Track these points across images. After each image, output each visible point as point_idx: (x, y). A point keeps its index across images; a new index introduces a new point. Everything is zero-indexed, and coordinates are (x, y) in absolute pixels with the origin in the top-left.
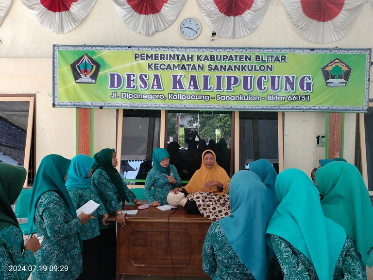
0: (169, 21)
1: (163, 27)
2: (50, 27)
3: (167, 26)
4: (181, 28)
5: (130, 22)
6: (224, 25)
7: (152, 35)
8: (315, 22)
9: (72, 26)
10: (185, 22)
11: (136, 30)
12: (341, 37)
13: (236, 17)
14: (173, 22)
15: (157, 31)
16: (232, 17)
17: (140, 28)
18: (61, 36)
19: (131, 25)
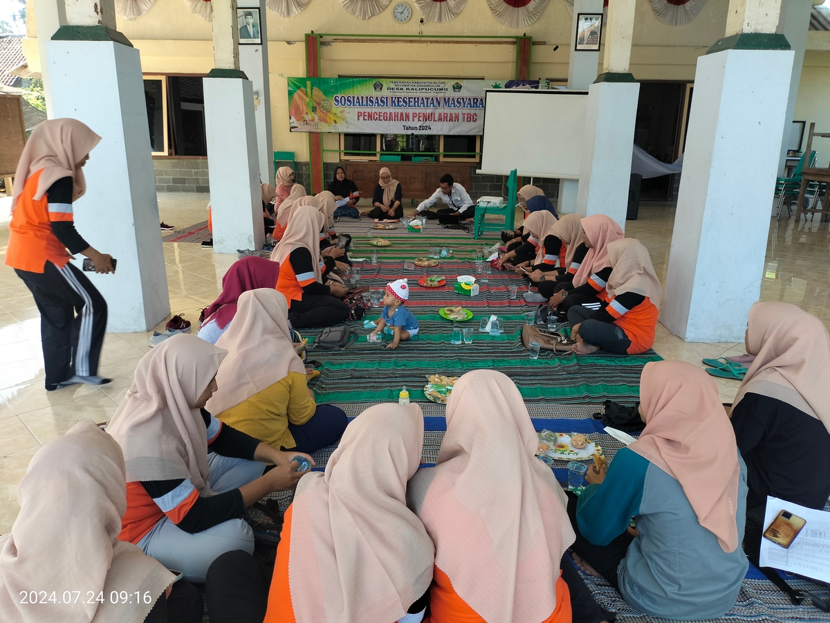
0: (383, 5)
1: (378, 12)
2: (278, 11)
3: (382, 10)
4: (394, 13)
5: (348, 7)
6: (432, 10)
7: (369, 18)
8: (511, 8)
9: (297, 11)
10: (397, 7)
11: (355, 14)
12: (533, 22)
13: (442, 3)
14: (386, 7)
15: (373, 15)
16: (438, 3)
17: (357, 13)
18: (287, 19)
19: (350, 10)
